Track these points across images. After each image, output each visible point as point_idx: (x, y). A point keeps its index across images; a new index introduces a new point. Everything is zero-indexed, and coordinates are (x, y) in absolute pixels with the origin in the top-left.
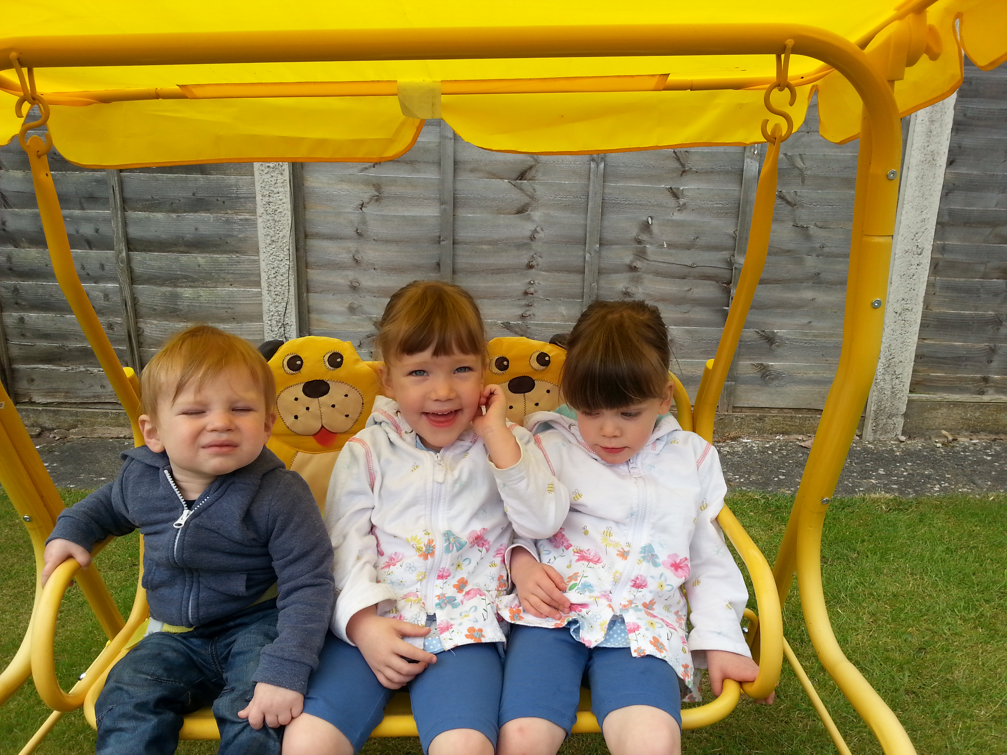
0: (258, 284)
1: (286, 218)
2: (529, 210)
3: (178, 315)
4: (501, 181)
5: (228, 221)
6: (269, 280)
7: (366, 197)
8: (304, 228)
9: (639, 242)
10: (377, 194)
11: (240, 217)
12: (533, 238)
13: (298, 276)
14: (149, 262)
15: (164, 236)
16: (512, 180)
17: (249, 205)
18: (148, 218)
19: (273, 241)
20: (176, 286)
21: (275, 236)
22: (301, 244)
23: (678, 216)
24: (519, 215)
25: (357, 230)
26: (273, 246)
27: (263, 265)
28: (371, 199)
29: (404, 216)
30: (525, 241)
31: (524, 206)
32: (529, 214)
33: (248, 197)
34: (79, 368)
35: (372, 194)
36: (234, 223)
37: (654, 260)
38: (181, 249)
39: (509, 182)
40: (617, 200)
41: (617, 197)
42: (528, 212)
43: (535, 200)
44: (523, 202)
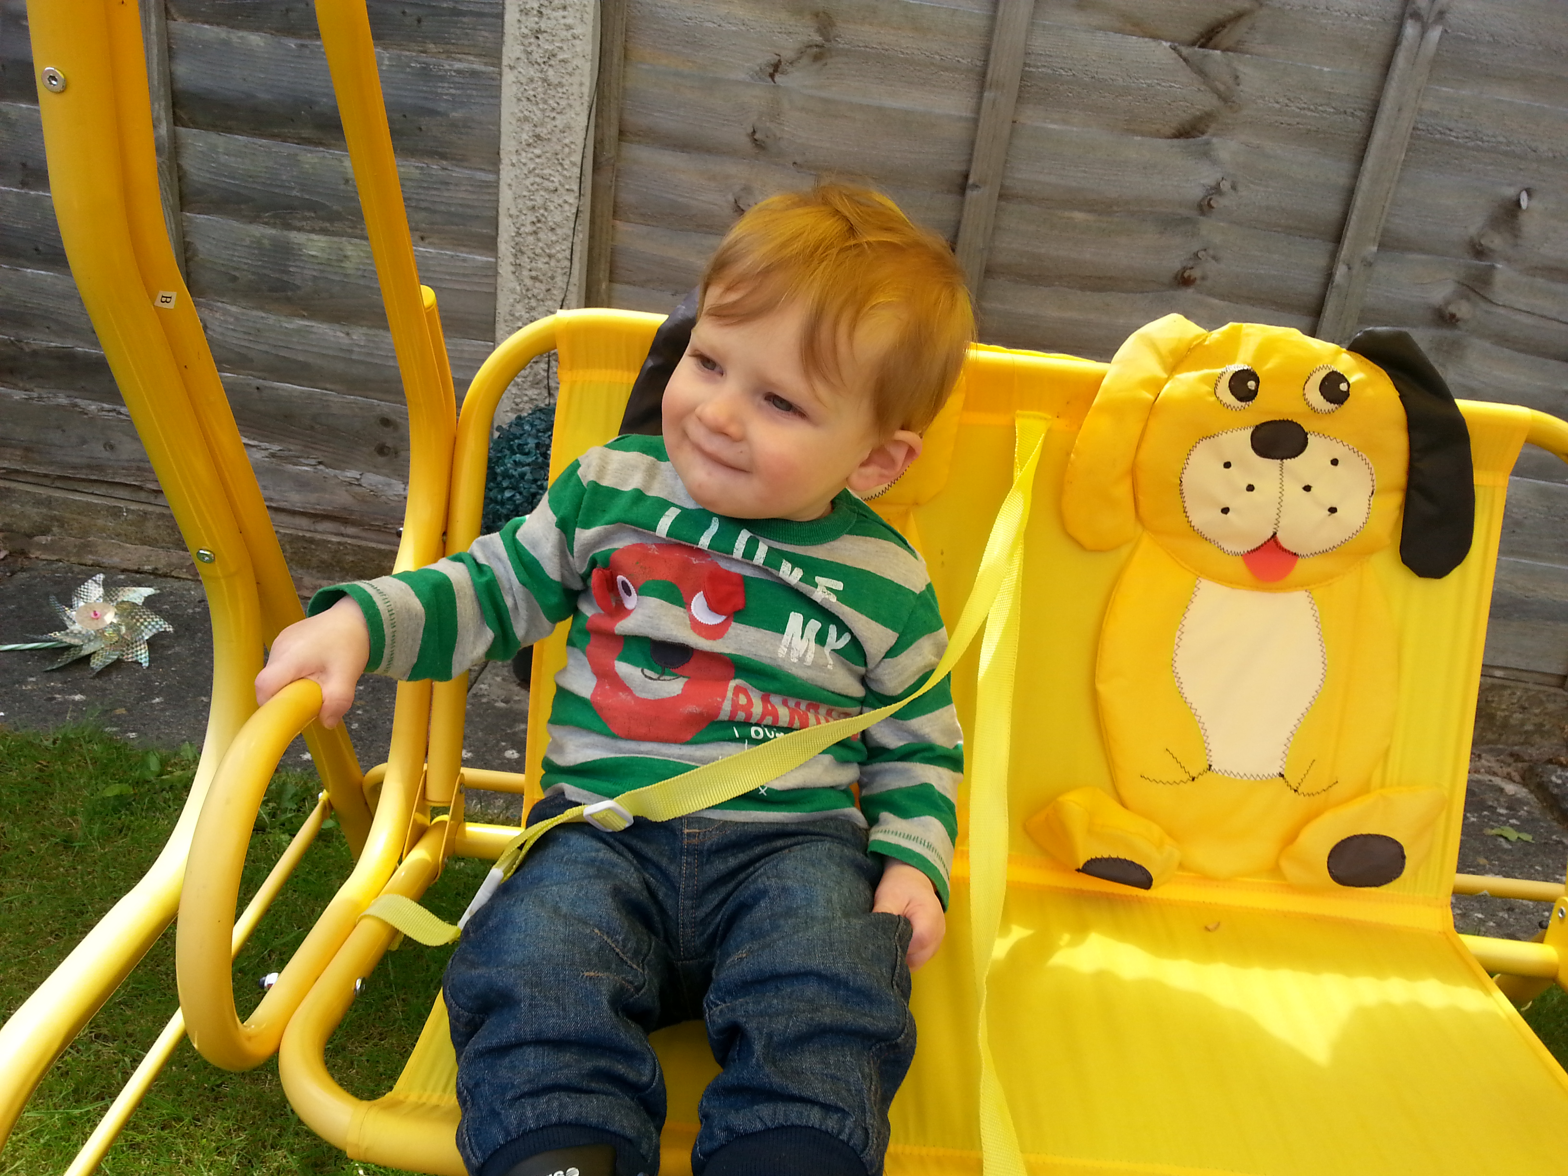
0: (490, 244)
1: (576, 79)
2: (1210, 131)
3: (289, 300)
4: (1152, 44)
5: (425, 73)
6: (518, 239)
7: (788, 47)
8: (621, 111)
9: (1479, 251)
10: (818, 39)
11: (458, 65)
12: (1206, 208)
13: (592, 237)
14: (224, 159)
15: (264, 96)
16: (1183, 43)
17: (484, 36)
18: (226, 43)
19: (538, 137)
20: (288, 227)
21: (542, 125)
22: (609, 153)
24: (1182, 142)
25: (754, 132)
26: (537, 151)
27: (506, 197)
28: (801, 53)
29: (880, 109)
30: (1184, 212)
31: (1200, 119)
32: (1208, 143)
33: (481, 15)
34: (55, 396)
35: (805, 38)
36: (442, 78)
37: (1507, 303)
38: (306, 133)
39: (1174, 49)
40: (1448, 132)
41: (1452, 125)
42: (1205, 137)
43: (1231, 107)
44: (1200, 107)
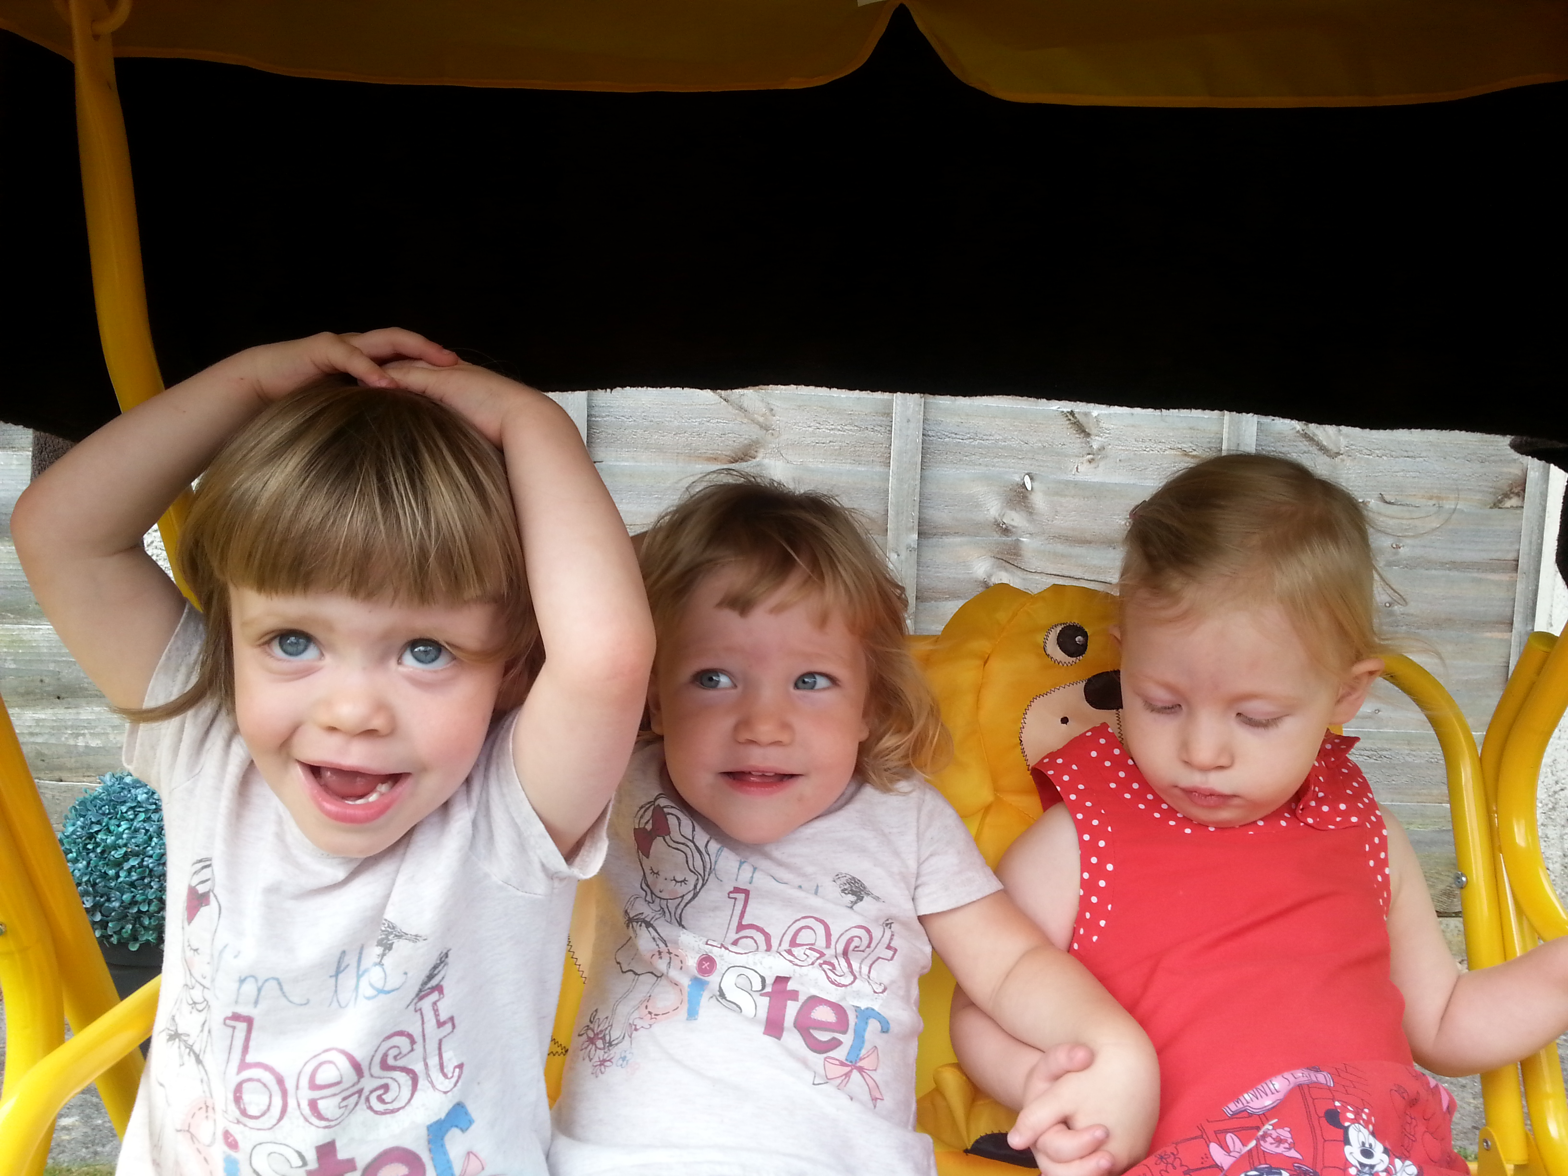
2: (761, 455)
9: (1006, 531)
23: (1087, 473)
31: (750, 446)
32: (759, 465)
37: (1039, 570)
40: (954, 436)
41: (956, 430)
42: (754, 460)
43: (773, 434)
44: (747, 437)
